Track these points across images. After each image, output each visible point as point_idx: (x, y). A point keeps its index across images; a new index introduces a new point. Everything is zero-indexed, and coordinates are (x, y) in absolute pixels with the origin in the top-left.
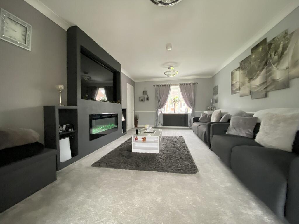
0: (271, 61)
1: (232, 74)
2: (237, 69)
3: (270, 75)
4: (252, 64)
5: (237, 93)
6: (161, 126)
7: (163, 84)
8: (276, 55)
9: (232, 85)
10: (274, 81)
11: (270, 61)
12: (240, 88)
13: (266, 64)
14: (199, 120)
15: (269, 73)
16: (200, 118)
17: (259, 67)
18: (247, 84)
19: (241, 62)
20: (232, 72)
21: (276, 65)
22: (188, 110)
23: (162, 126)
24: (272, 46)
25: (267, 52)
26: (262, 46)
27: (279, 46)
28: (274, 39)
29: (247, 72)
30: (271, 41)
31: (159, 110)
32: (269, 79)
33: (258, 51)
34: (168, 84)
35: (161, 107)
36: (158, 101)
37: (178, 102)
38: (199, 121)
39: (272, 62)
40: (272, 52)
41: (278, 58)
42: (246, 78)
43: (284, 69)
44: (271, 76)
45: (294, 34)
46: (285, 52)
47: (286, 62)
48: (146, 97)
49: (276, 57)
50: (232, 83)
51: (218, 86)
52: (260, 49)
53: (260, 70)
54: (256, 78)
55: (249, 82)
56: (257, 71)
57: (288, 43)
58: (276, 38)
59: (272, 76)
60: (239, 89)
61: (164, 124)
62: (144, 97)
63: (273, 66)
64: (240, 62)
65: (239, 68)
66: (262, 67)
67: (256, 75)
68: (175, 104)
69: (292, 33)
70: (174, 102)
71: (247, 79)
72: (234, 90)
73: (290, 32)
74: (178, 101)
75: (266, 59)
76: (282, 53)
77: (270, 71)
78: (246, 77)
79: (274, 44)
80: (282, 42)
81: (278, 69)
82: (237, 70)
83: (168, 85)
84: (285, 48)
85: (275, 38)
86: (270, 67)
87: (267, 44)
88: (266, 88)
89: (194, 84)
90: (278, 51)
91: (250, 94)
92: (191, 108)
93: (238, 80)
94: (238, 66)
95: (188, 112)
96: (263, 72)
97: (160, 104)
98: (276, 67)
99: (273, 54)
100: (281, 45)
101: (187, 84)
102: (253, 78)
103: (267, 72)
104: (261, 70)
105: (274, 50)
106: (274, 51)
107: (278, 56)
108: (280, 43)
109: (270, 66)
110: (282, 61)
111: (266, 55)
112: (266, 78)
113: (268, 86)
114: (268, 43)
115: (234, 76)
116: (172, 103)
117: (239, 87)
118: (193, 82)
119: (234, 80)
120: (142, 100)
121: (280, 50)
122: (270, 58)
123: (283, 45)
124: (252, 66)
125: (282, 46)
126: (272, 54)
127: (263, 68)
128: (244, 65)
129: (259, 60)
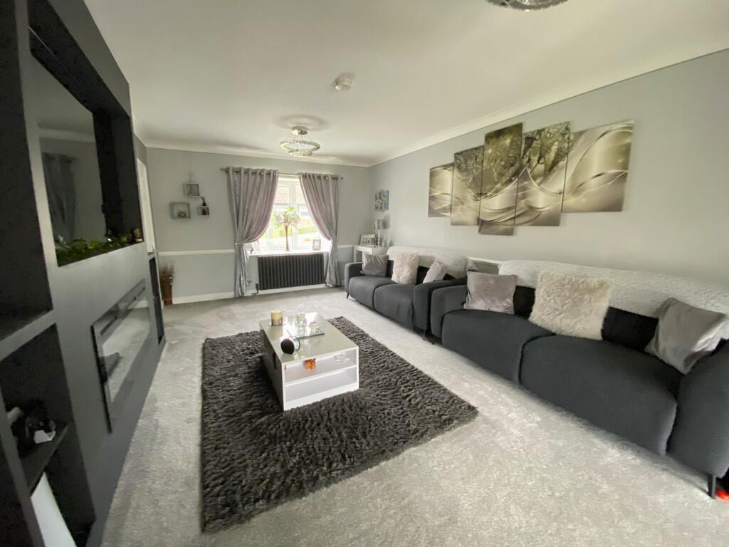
0: (529, 171)
1: (433, 174)
2: (445, 167)
3: (524, 196)
4: (484, 165)
5: (444, 216)
6: (255, 291)
7: (254, 168)
8: (541, 162)
9: (432, 198)
10: (531, 208)
11: (526, 171)
12: (453, 207)
13: (516, 174)
14: (361, 269)
15: (523, 193)
16: (364, 266)
17: (501, 175)
18: (472, 204)
19: (458, 154)
20: (431, 169)
21: (538, 181)
22: (320, 244)
23: (258, 290)
24: (535, 144)
25: (522, 153)
26: (511, 137)
27: (549, 148)
28: (539, 132)
29: (471, 179)
30: (533, 133)
31: (246, 245)
32: (522, 204)
33: (502, 143)
34: (268, 169)
35: (251, 239)
36: (241, 219)
37: (296, 222)
38: (361, 272)
39: (531, 173)
40: (534, 156)
41: (545, 170)
42: (470, 191)
43: (555, 192)
44: (527, 200)
45: (583, 136)
46: (562, 163)
47: (560, 182)
48: (196, 204)
49: (541, 167)
50: (430, 193)
51: (388, 192)
52: (508, 141)
53: (504, 182)
54: (491, 196)
55: (476, 200)
56: (497, 183)
57: (569, 149)
58: (546, 130)
59: (529, 199)
60: (451, 209)
61: (263, 285)
62: (188, 205)
63: (533, 181)
64: (455, 154)
65: (452, 165)
66: (508, 178)
67: (493, 191)
68: (286, 228)
69: (581, 133)
70: (286, 221)
71: (470, 194)
72: (435, 208)
73: (575, 128)
74: (296, 220)
75: (517, 165)
76: (555, 163)
77: (524, 188)
78: (469, 188)
79: (538, 142)
80: (556, 143)
81: (543, 190)
82: (446, 169)
83: (269, 174)
84: (561, 155)
85: (543, 130)
86: (526, 183)
87: (524, 137)
88: (514, 218)
89: (335, 178)
90: (547, 156)
91: (477, 223)
92: (329, 239)
93: (449, 191)
94: (451, 160)
95: (320, 247)
96: (511, 187)
97: (247, 228)
98: (539, 184)
99: (535, 159)
100: (554, 148)
101: (319, 177)
102: (486, 194)
103: (518, 190)
104: (506, 183)
105: (538, 152)
106: (538, 155)
107: (546, 166)
108: (552, 144)
109: (526, 180)
110: (552, 177)
111: (519, 157)
112: (517, 199)
113: (519, 216)
114: (525, 134)
115: (436, 178)
116: (279, 225)
117: (451, 205)
118: (332, 174)
119: (438, 187)
120: (182, 216)
121: (551, 156)
122: (528, 164)
123: (558, 149)
124: (484, 169)
125: (556, 150)
126: (532, 158)
127: (510, 181)
128: (466, 163)
129: (503, 163)
